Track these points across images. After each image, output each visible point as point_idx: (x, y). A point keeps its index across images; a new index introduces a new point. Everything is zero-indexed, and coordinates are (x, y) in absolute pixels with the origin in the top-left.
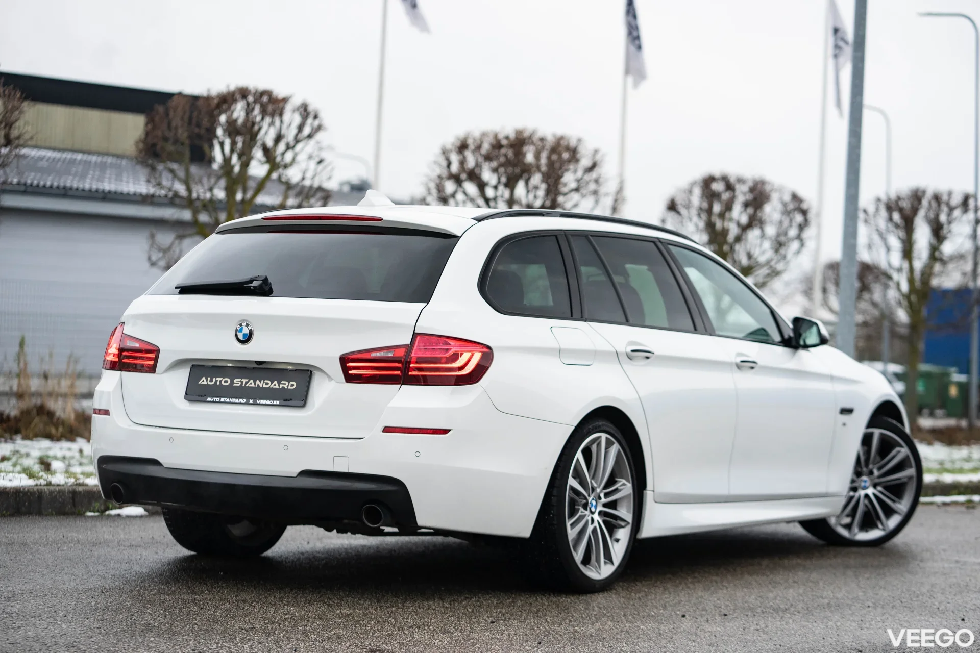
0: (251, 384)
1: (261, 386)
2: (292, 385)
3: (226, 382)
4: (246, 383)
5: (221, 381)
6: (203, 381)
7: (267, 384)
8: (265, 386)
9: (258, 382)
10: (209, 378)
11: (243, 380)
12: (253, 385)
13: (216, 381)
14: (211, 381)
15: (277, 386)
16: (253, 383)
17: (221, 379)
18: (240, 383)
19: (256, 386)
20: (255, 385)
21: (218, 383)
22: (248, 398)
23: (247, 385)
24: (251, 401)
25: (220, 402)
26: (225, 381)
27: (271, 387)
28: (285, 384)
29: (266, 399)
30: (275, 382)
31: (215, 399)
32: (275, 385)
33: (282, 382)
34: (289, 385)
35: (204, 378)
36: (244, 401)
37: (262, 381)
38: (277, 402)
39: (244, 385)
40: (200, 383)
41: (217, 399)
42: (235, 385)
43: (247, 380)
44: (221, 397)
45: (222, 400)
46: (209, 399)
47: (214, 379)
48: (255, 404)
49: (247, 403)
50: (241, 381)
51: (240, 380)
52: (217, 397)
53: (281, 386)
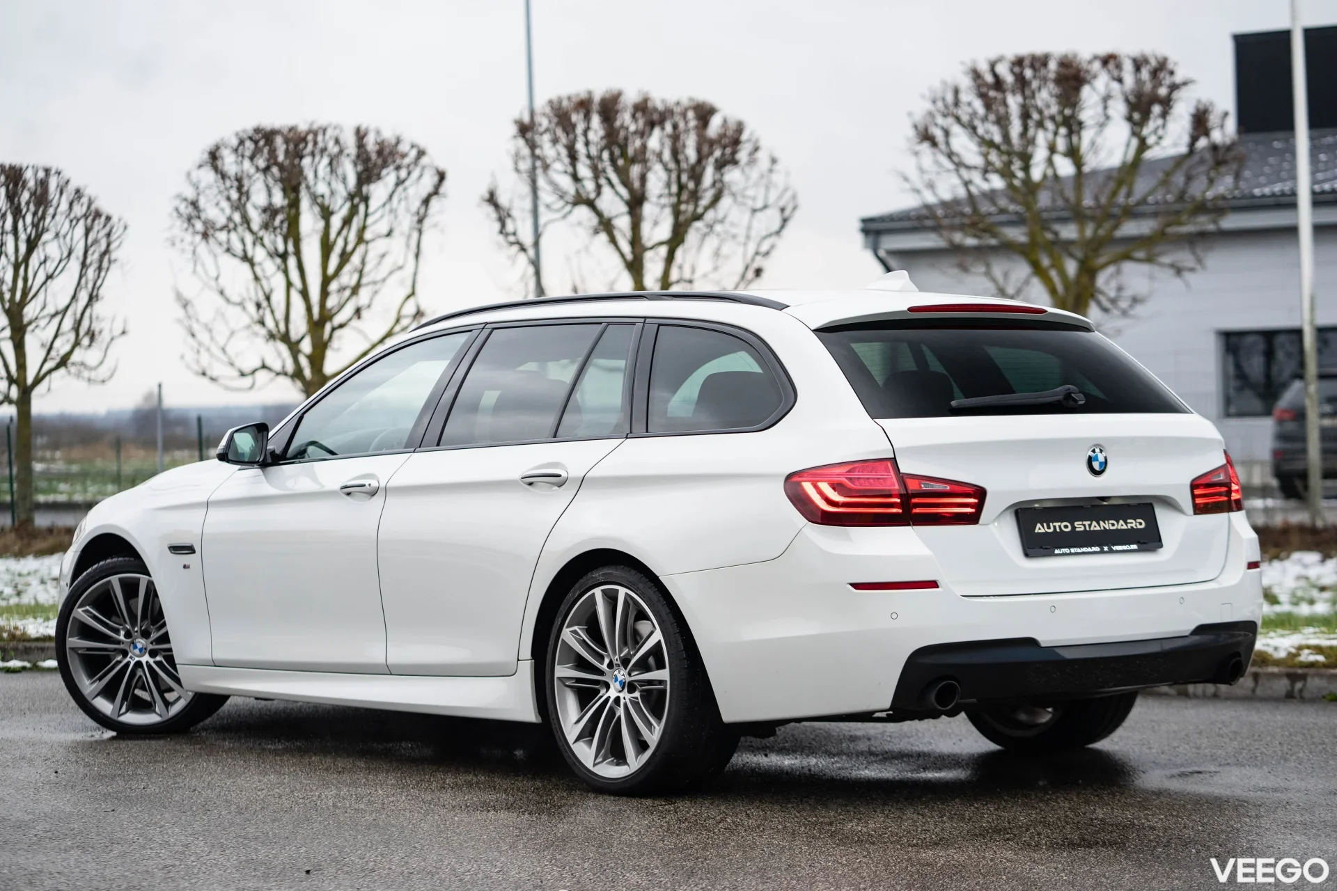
0: (1095, 527)
1: (1108, 528)
2: (1141, 524)
3: (1066, 527)
4: (1090, 526)
5: (1060, 526)
6: (1040, 529)
7: (1113, 525)
8: (1112, 528)
9: (1101, 523)
10: (1045, 524)
11: (1084, 523)
12: (1098, 528)
13: (1055, 527)
14: (1049, 528)
15: (1125, 527)
16: (1097, 525)
17: (1059, 524)
18: (1082, 526)
19: (1102, 528)
20: (1100, 527)
21: (1058, 530)
22: (1100, 545)
23: (1092, 529)
24: (1106, 549)
25: (1071, 554)
26: (1064, 526)
27: (1119, 528)
28: (1132, 523)
29: (1122, 544)
30: (1121, 522)
31: (1064, 550)
32: (1121, 525)
33: (1129, 521)
34: (1138, 524)
35: (1039, 525)
36: (1097, 549)
37: (1106, 522)
38: (1134, 547)
39: (1088, 529)
40: (1036, 531)
41: (1066, 550)
42: (1077, 530)
43: (1089, 522)
44: (1069, 547)
45: (1073, 550)
46: (1057, 551)
47: (1051, 524)
48: (1111, 551)
49: (1102, 552)
50: (1083, 525)
51: (1081, 523)
52: (1065, 547)
53: (1129, 526)
